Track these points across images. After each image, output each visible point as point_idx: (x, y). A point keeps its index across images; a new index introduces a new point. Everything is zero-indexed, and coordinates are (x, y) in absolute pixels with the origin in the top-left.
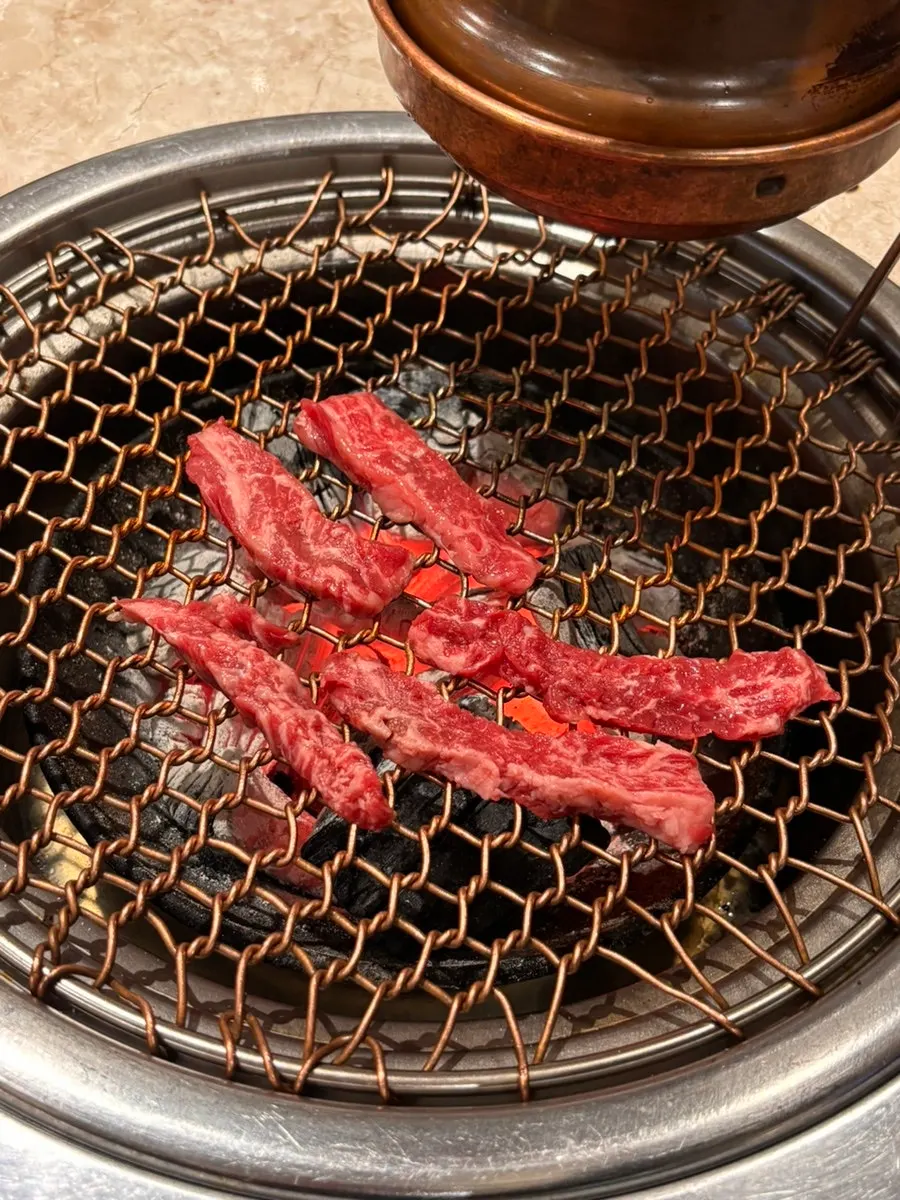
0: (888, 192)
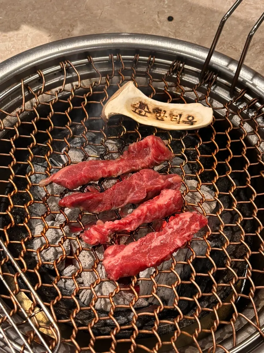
0: (182, 16)
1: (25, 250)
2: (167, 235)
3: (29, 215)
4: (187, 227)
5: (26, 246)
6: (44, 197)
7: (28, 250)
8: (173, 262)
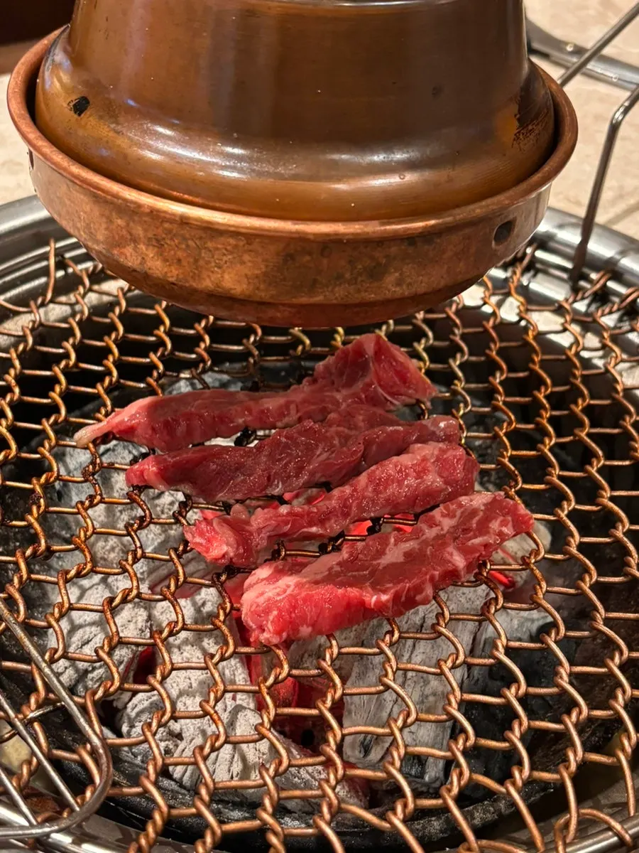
1: (25, 576)
2: (423, 541)
3: (42, 501)
4: (479, 523)
5: (28, 564)
6: (88, 466)
7: (33, 576)
8: (443, 614)
